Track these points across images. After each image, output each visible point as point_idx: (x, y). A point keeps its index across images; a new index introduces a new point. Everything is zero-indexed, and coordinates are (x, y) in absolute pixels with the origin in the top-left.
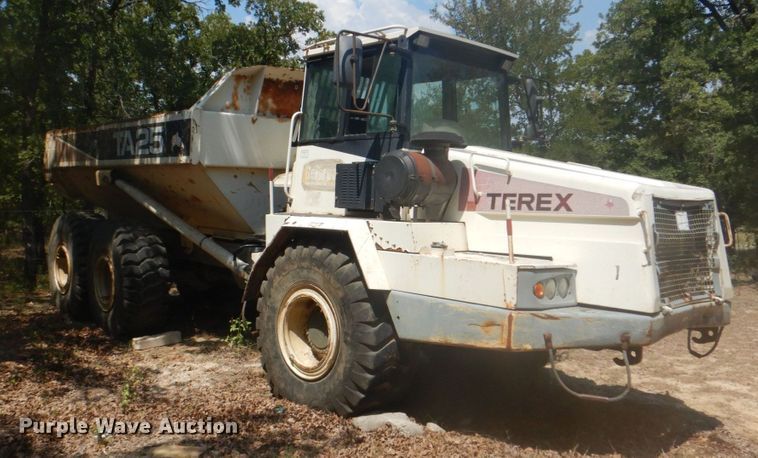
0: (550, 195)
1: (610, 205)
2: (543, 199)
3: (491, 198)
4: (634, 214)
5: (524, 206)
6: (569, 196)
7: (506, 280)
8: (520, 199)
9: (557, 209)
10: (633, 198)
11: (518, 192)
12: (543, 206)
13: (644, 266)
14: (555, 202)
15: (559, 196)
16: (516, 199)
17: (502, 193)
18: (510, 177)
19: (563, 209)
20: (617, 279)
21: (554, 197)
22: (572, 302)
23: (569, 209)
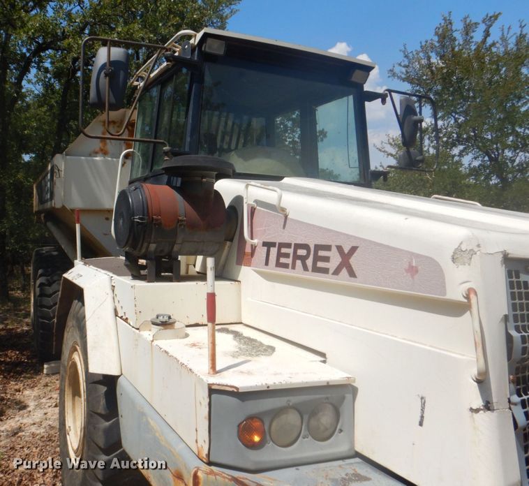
0: (328, 248)
1: (413, 270)
2: (321, 253)
3: (266, 248)
4: (455, 293)
5: (299, 263)
6: (354, 249)
7: (198, 404)
8: (295, 252)
9: (337, 272)
10: (454, 259)
11: (294, 241)
12: (320, 264)
13: (477, 411)
14: (336, 259)
15: (340, 248)
16: (290, 251)
17: (278, 241)
18: (286, 217)
19: (344, 272)
20: (421, 424)
21: (334, 249)
22: (343, 449)
23: (352, 274)
